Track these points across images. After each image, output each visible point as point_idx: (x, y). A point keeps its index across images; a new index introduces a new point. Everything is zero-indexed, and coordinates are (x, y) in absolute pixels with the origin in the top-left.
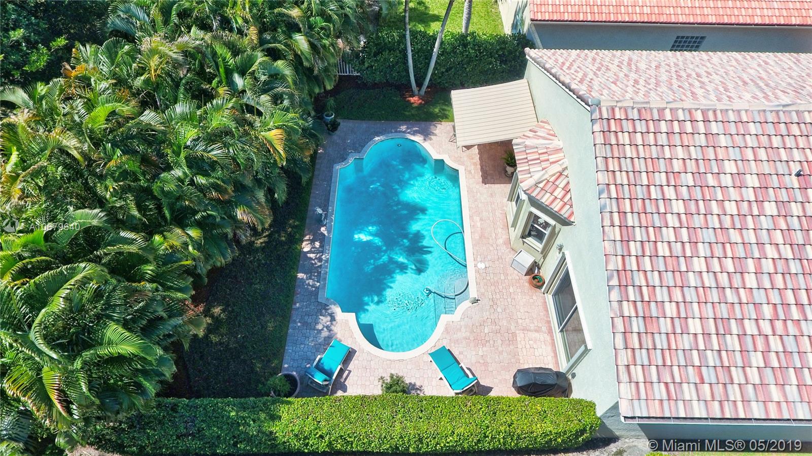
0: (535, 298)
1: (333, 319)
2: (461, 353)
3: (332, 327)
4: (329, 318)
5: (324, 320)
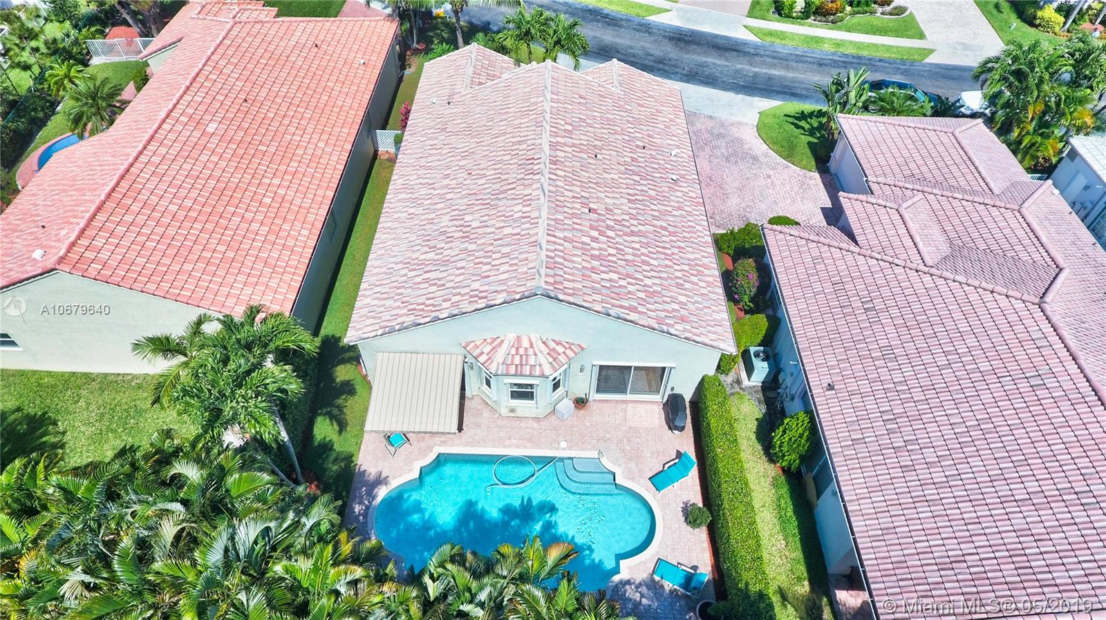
0: (595, 408)
1: (628, 582)
2: (651, 470)
3: (637, 582)
4: (627, 587)
5: (630, 592)
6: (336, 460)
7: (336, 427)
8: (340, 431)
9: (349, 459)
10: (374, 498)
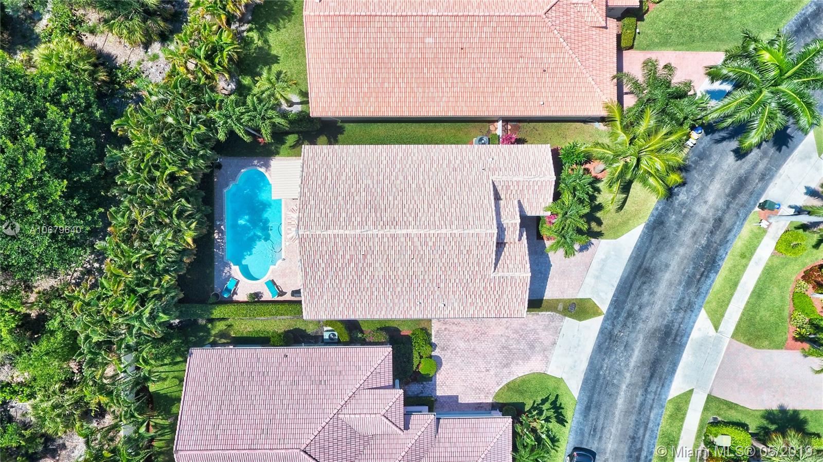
1: (231, 268)
2: (277, 280)
3: (230, 272)
5: (227, 269)
6: (277, 147)
7: (292, 144)
8: (290, 147)
9: (277, 153)
10: (261, 167)
